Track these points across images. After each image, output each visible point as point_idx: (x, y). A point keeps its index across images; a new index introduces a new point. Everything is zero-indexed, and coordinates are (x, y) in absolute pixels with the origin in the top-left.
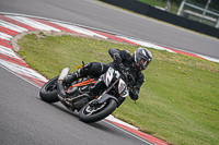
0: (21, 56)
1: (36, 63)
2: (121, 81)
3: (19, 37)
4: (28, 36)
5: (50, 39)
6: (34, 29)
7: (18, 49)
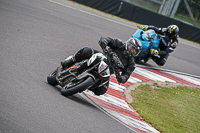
0: (134, 108)
1: (150, 116)
2: (102, 62)
3: (132, 88)
4: (142, 87)
5: (164, 90)
6: (148, 80)
7: (131, 101)
